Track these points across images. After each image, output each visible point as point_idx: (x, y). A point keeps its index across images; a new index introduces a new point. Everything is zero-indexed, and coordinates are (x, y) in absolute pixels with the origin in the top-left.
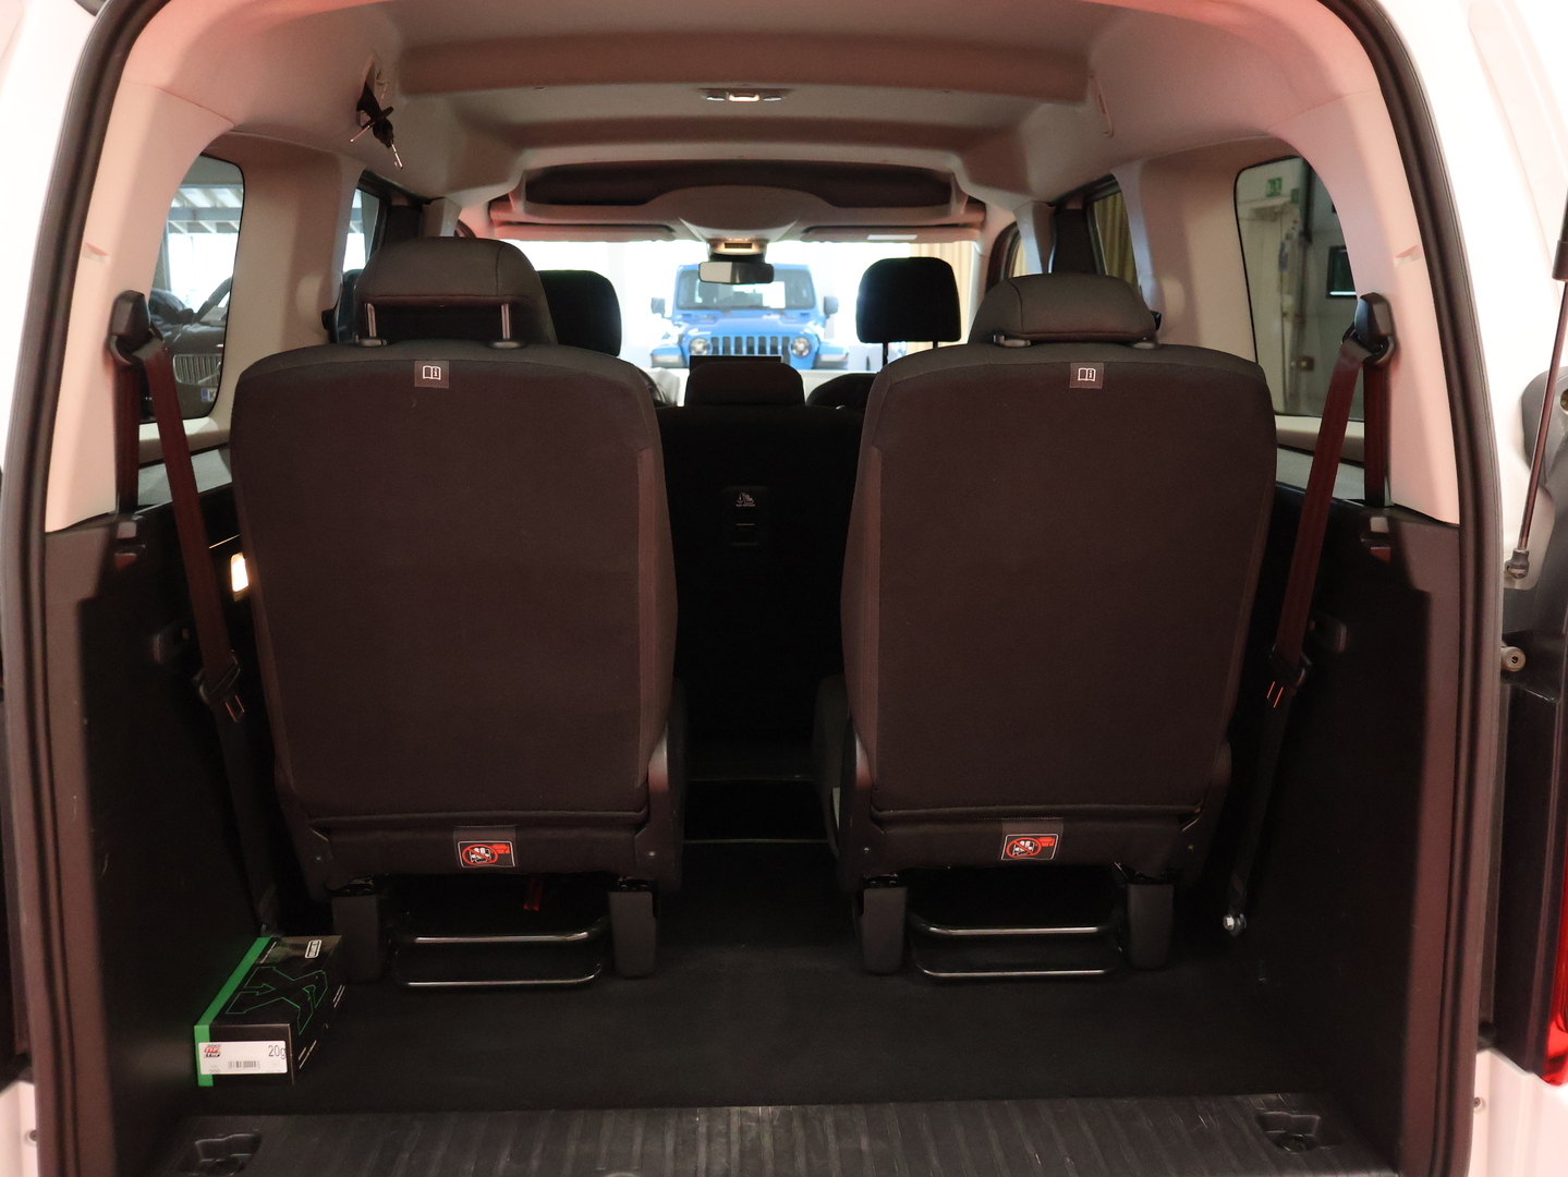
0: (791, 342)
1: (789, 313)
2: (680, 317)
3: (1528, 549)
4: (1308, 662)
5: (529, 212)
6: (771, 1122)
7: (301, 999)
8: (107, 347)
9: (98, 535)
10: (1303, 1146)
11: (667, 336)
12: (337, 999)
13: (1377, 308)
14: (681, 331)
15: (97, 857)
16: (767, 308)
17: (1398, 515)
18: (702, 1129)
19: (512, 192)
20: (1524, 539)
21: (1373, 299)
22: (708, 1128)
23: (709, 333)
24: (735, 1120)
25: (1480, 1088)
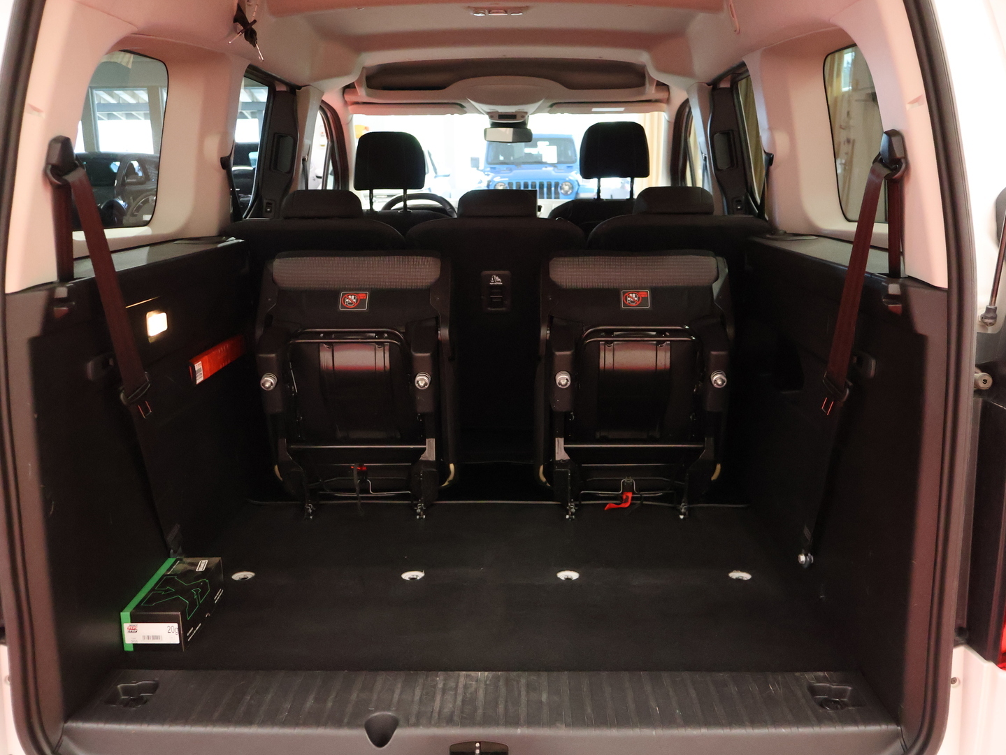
0: (560, 185)
1: (559, 166)
2: (489, 169)
3: (996, 305)
4: (850, 384)
5: (368, 95)
6: (485, 682)
7: (190, 597)
8: (45, 174)
9: (42, 295)
10: (839, 707)
11: (481, 182)
12: (217, 598)
13: (894, 140)
14: (489, 178)
15: (46, 504)
16: (545, 163)
17: (909, 283)
18: (440, 686)
19: (357, 81)
20: (994, 299)
21: (892, 134)
22: (444, 684)
23: (507, 179)
24: (462, 680)
25: (956, 671)
